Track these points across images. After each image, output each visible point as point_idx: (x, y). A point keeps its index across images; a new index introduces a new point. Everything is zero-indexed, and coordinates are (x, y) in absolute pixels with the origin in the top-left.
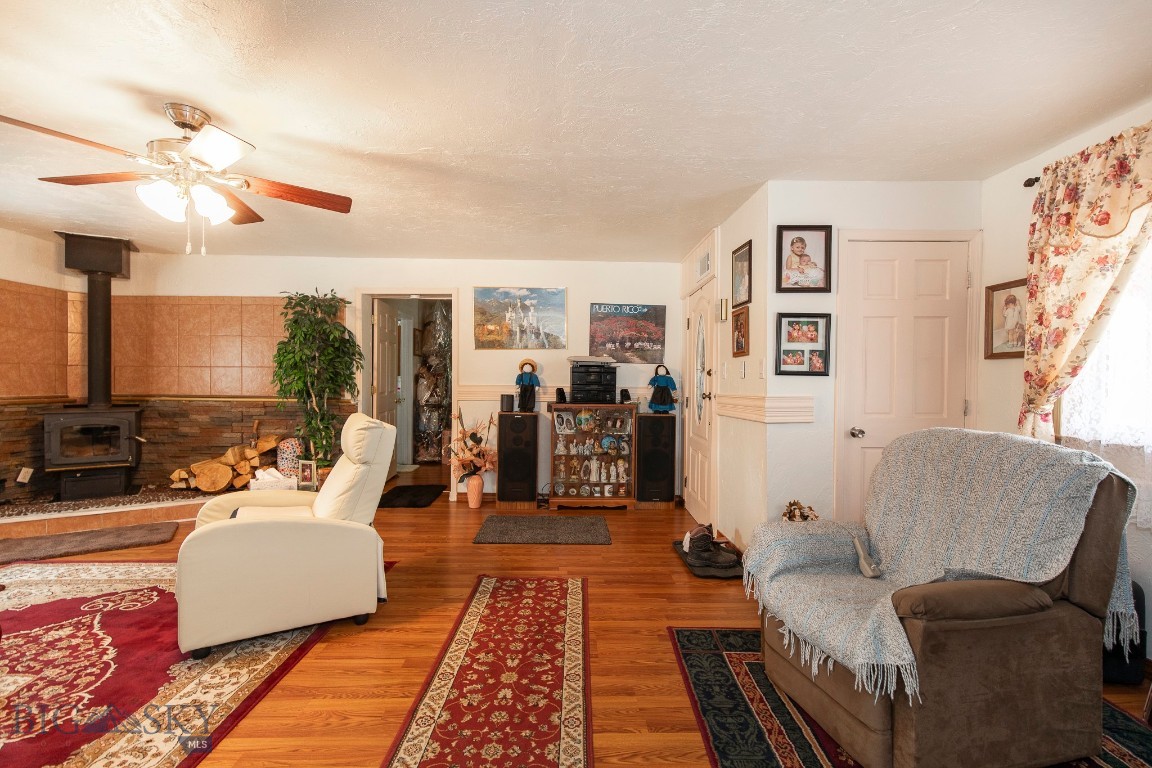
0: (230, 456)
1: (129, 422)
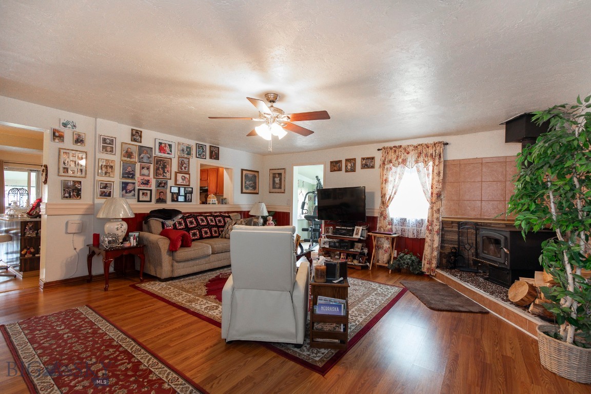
1: (506, 238)
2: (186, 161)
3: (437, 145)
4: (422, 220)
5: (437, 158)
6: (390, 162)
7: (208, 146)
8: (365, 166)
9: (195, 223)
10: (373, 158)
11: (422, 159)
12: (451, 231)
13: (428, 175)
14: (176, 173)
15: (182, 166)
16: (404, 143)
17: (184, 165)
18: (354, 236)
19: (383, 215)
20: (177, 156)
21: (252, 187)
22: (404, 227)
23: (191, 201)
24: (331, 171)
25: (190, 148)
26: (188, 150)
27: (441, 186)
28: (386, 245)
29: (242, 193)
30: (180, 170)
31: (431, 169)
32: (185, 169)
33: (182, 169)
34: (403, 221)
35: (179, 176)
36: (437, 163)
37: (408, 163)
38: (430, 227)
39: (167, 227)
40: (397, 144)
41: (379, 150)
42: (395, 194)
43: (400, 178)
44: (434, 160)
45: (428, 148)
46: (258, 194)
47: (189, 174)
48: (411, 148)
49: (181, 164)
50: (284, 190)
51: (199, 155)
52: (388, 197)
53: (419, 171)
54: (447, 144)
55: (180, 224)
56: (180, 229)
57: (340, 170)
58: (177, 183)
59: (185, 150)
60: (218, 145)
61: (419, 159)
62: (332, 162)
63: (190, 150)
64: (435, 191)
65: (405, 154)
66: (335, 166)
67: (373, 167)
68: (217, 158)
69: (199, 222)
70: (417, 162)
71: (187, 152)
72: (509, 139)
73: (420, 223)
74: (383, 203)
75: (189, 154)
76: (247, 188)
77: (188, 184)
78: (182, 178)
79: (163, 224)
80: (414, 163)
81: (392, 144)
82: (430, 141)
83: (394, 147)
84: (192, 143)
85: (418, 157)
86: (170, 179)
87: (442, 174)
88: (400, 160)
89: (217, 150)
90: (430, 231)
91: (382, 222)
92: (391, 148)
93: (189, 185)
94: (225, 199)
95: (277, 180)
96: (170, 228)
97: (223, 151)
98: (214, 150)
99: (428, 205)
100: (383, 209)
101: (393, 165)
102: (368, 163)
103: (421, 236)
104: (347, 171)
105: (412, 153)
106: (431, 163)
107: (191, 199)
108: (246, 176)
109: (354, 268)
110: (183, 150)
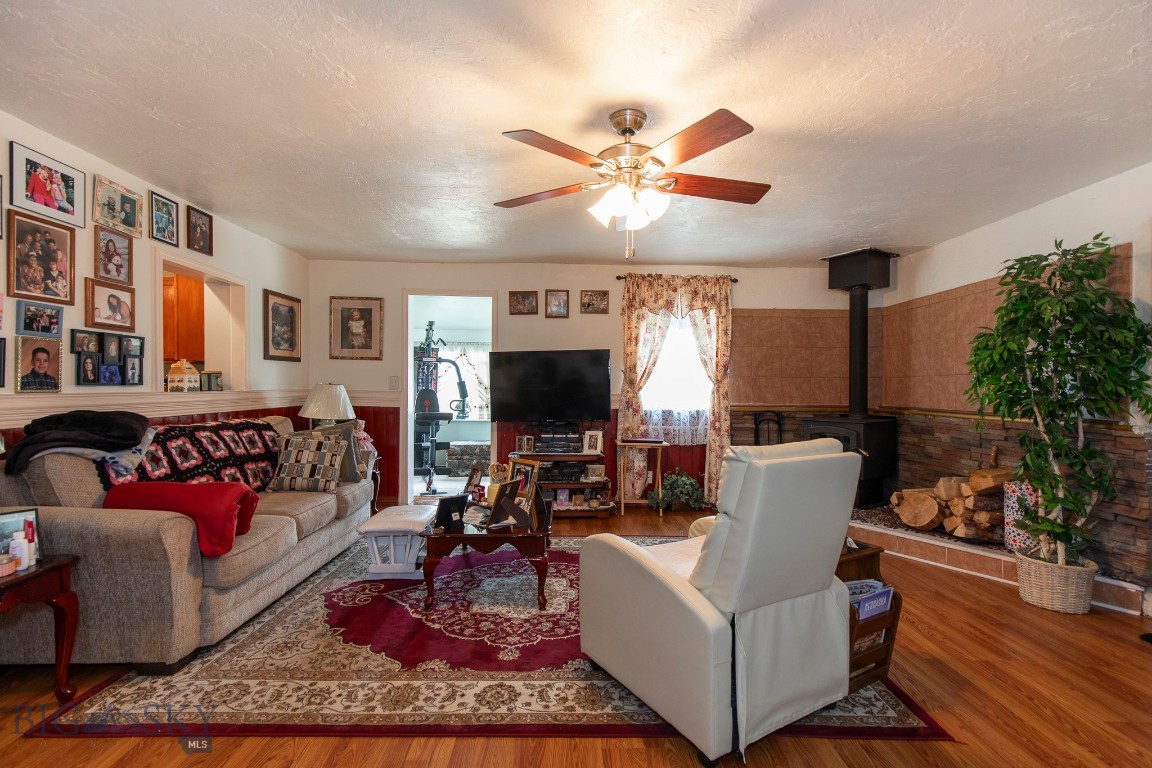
0: (943, 487)
1: (858, 435)
2: (121, 244)
3: (721, 281)
4: (698, 412)
5: (723, 303)
6: (643, 303)
7: (183, 203)
8: (587, 308)
9: (195, 454)
10: (605, 294)
11: (699, 303)
12: (741, 429)
13: (710, 332)
14: (91, 285)
15: (110, 260)
16: (666, 271)
17: (116, 259)
18: (586, 451)
19: (632, 405)
20: (90, 224)
21: (287, 341)
22: (668, 427)
23: (141, 382)
24: (511, 314)
25: (133, 202)
26: (128, 207)
27: (728, 354)
28: (640, 462)
29: (267, 356)
30: (102, 273)
31: (713, 320)
32: (118, 271)
33: (108, 271)
34: (667, 415)
35: (102, 294)
36: (724, 312)
37: (675, 309)
38: (717, 424)
39: (119, 474)
40: (654, 270)
41: (619, 278)
42: (654, 364)
43: (663, 336)
44: (719, 307)
45: (707, 283)
46: (298, 360)
47: (132, 292)
48: (679, 282)
49: (105, 255)
50: (381, 352)
51: (159, 230)
52: (640, 371)
53: (695, 324)
54: (735, 281)
55: (155, 460)
56: (159, 478)
57: (534, 312)
58: (97, 320)
59: (118, 207)
60: (210, 209)
61: (695, 303)
62: (512, 294)
63: (133, 208)
64: (721, 364)
65: (671, 293)
66: (521, 302)
67: (605, 311)
68: (208, 250)
69: (207, 450)
70: (691, 308)
71: (123, 215)
72: (833, 284)
73: (696, 417)
74: (631, 383)
75: (129, 221)
76: (277, 345)
77: (128, 324)
78: (109, 302)
79: (101, 467)
80: (685, 310)
81: (645, 270)
82: (710, 272)
83: (648, 276)
84: (139, 187)
85: (693, 299)
86: (71, 303)
87: (730, 332)
88: (661, 302)
89: (207, 224)
90: (718, 430)
91: (630, 419)
92: (644, 278)
93: (132, 329)
94: (219, 375)
95: (357, 327)
96: (129, 477)
97: (225, 229)
98: (200, 222)
99: (710, 386)
100: (630, 395)
101: (651, 310)
102: (596, 302)
103: (699, 441)
104: (548, 316)
105: (681, 291)
106: (713, 312)
107: (141, 376)
108: (276, 310)
109: (596, 517)
110: (110, 206)
